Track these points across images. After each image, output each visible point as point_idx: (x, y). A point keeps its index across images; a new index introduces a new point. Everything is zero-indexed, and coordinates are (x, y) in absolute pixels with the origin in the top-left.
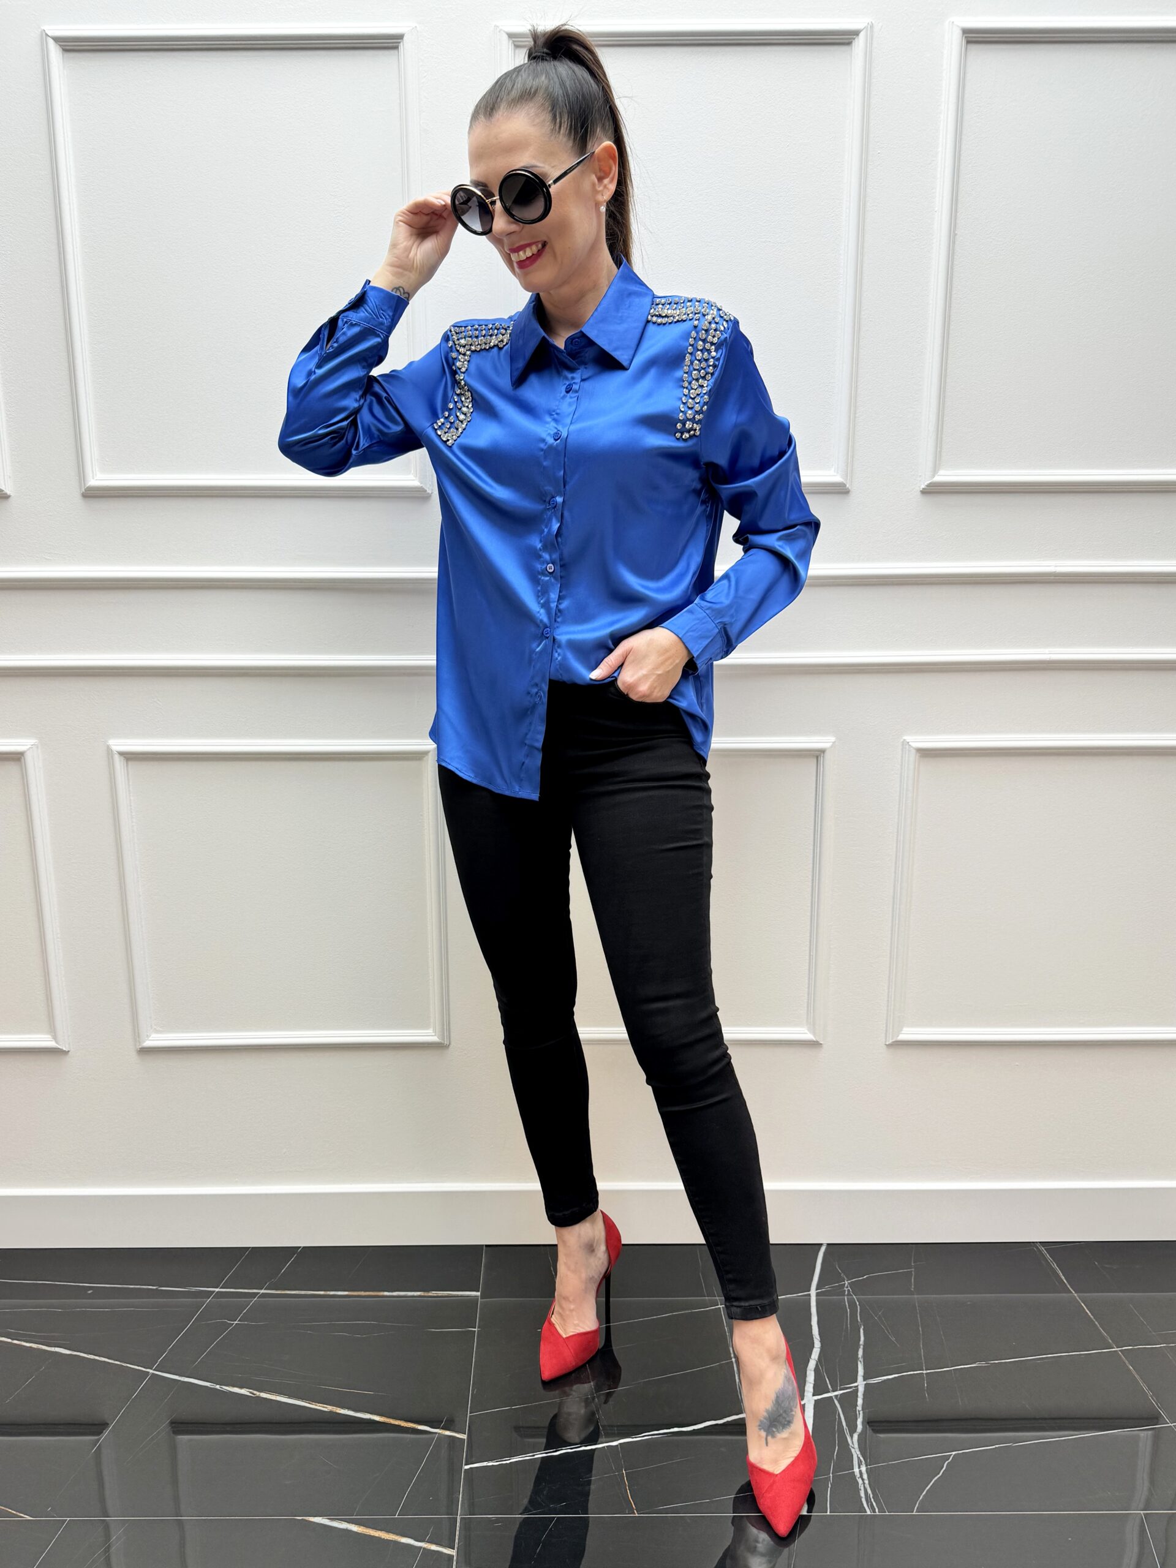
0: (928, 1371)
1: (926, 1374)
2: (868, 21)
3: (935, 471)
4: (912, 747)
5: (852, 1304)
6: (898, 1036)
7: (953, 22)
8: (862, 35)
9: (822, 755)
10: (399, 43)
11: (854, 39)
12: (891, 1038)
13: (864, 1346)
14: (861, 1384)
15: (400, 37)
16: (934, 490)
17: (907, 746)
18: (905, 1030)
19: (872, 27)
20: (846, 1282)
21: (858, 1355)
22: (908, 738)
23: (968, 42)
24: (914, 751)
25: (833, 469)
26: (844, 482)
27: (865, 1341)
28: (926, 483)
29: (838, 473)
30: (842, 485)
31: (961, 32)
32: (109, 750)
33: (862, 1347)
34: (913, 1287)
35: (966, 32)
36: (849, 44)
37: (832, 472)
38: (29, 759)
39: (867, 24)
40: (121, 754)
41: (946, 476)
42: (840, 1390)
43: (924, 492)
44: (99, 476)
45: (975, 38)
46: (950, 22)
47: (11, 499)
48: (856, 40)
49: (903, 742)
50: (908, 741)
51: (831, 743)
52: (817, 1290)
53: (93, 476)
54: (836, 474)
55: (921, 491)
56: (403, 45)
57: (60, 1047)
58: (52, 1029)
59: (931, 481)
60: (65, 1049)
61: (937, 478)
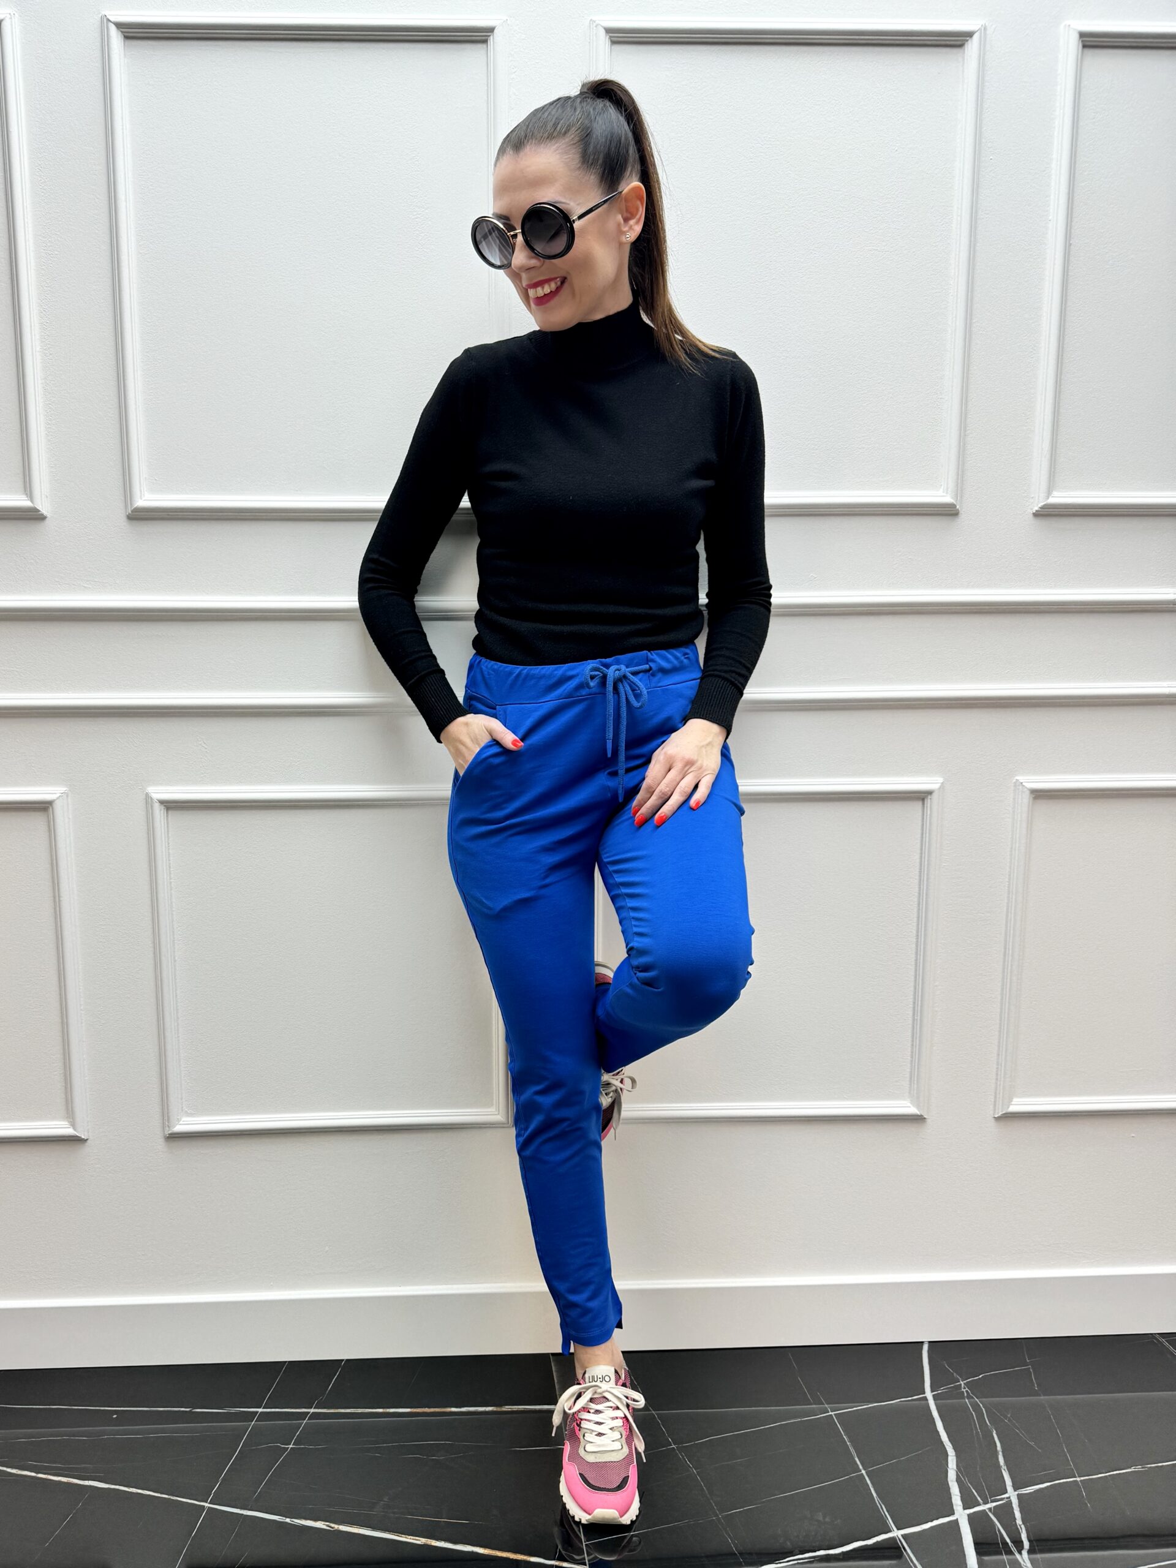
0: (1082, 1478)
1: (1081, 1481)
2: (982, 22)
3: (1049, 493)
4: (1026, 788)
5: (976, 1407)
6: (1008, 1108)
7: (1069, 25)
8: (976, 37)
9: (929, 797)
10: (489, 36)
11: (967, 41)
12: (1000, 1110)
13: (1002, 1452)
14: (1012, 1494)
15: (491, 30)
16: (1048, 513)
17: (1021, 787)
18: (1015, 1100)
19: (985, 29)
20: (962, 1382)
21: (999, 1462)
22: (1021, 778)
23: (1084, 46)
24: (1028, 792)
25: (941, 490)
26: (955, 503)
27: (1002, 1446)
28: (1040, 506)
29: (947, 493)
30: (953, 506)
31: (1077, 36)
32: (148, 799)
33: (1001, 1453)
34: (1036, 1385)
35: (1082, 35)
36: (961, 46)
37: (940, 492)
38: (58, 808)
39: (979, 26)
40: (162, 802)
41: (1060, 497)
42: (992, 1502)
43: (1037, 515)
44: (147, 496)
45: (1092, 42)
46: (1065, 25)
47: (47, 521)
48: (969, 41)
49: (1015, 783)
50: (1021, 781)
51: (939, 785)
52: (932, 1391)
53: (141, 496)
54: (945, 494)
55: (1034, 514)
56: (493, 38)
57: (78, 1134)
58: (70, 1115)
59: (1045, 503)
60: (83, 1137)
61: (1052, 500)
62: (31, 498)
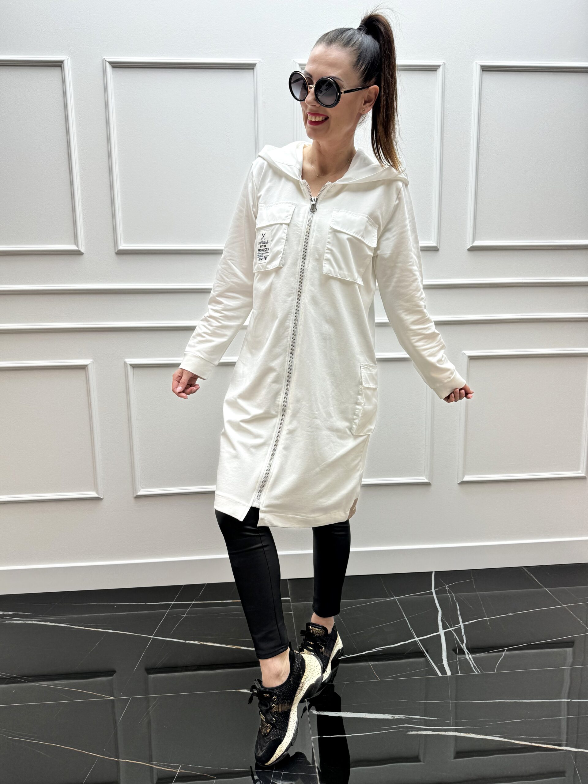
0: (489, 618)
2: (443, 62)
3: (473, 242)
6: (463, 479)
7: (477, 63)
8: (441, 67)
10: (254, 67)
11: (438, 69)
12: (460, 480)
14: (461, 624)
15: (255, 64)
16: (473, 249)
17: (465, 355)
18: (466, 476)
19: (445, 64)
20: (447, 586)
21: (458, 614)
22: (464, 352)
23: (483, 71)
24: (467, 357)
25: (432, 241)
27: (459, 608)
28: (470, 246)
29: (434, 242)
30: (436, 247)
31: (480, 67)
32: (124, 364)
33: (459, 610)
34: (475, 588)
35: (482, 66)
36: (436, 71)
38: (89, 368)
40: (131, 365)
41: (477, 243)
42: (454, 627)
43: (469, 250)
44: (124, 245)
45: (485, 69)
46: (475, 63)
47: (84, 255)
49: (463, 354)
52: (434, 589)
53: (121, 245)
55: (467, 250)
56: (256, 68)
57: (99, 497)
58: (96, 489)
59: (471, 246)
60: (101, 498)
61: (474, 244)
62: (78, 246)
